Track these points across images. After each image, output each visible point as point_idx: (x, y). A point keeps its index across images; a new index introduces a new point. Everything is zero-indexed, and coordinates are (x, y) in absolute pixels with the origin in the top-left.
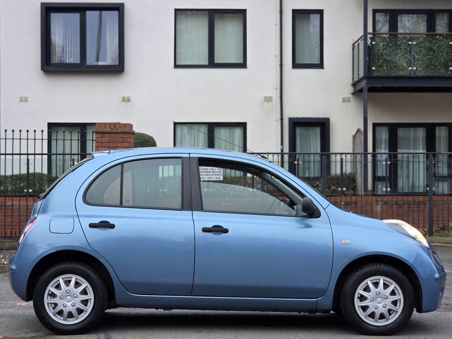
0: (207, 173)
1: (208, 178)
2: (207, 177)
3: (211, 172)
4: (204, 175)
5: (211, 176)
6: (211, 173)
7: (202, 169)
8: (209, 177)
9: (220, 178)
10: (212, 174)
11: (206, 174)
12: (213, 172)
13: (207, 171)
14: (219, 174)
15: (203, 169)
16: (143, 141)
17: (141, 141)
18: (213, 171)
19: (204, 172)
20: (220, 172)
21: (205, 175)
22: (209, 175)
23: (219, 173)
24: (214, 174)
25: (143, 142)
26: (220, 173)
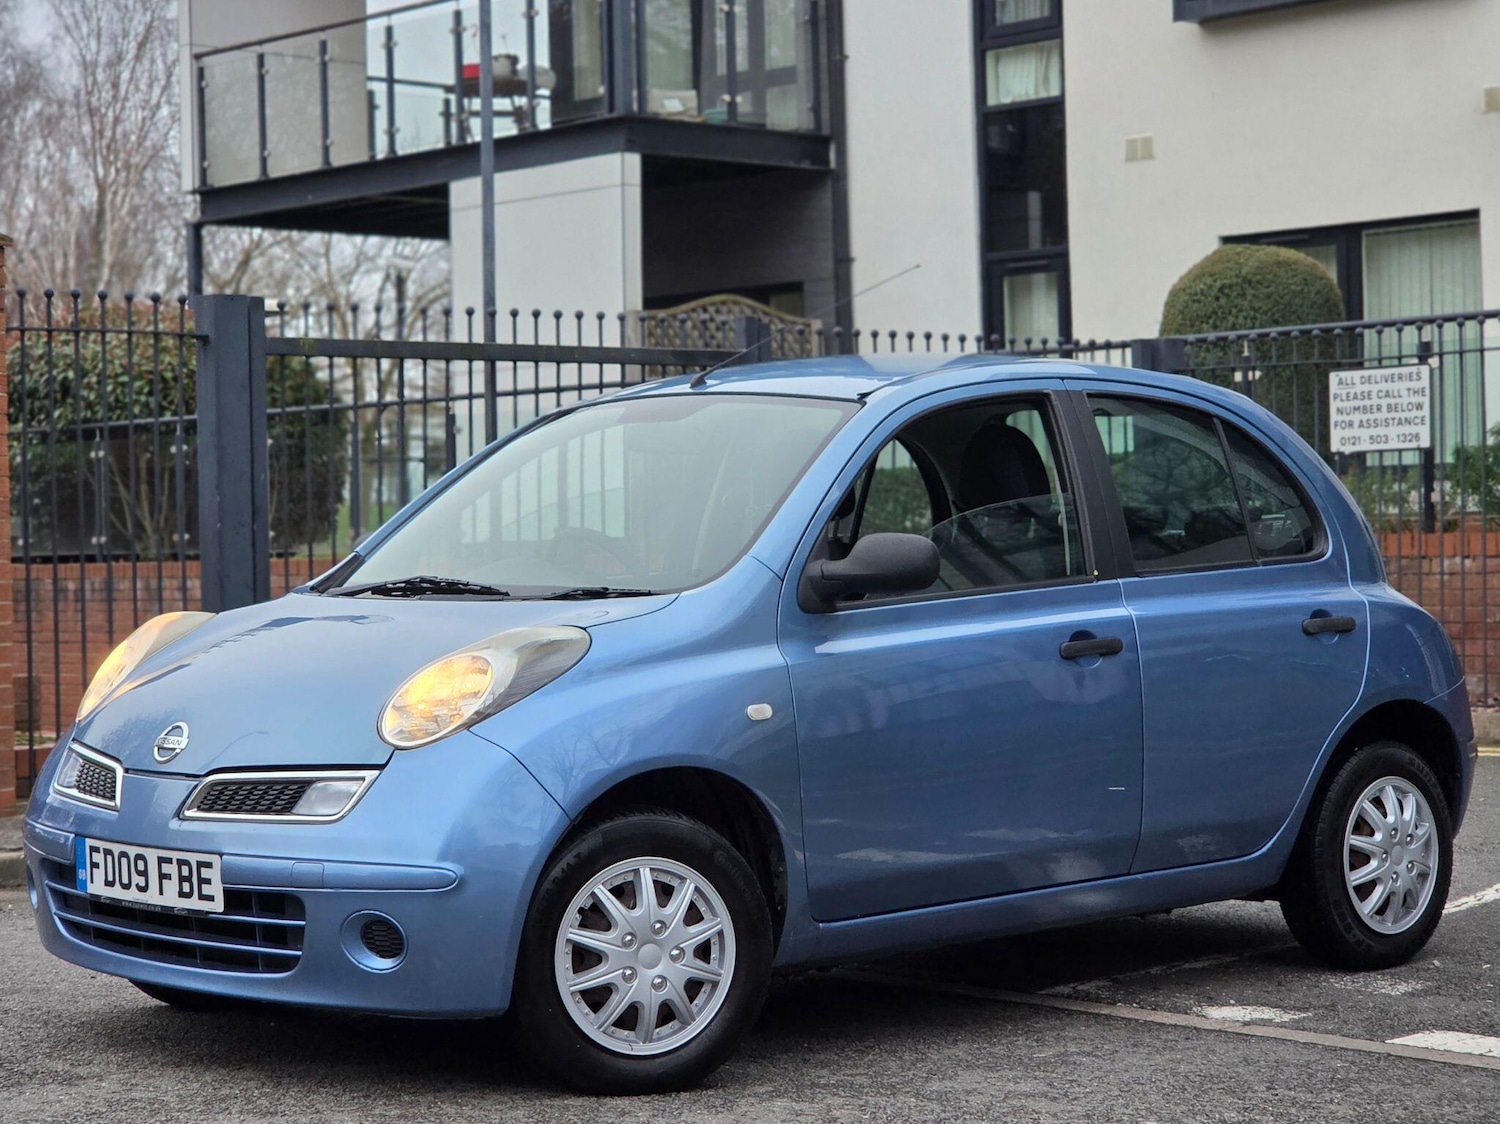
0: (1369, 416)
1: (1371, 438)
2: (1365, 433)
3: (1384, 409)
4: (1356, 424)
5: (1381, 431)
6: (1384, 414)
7: (1348, 394)
8: (1374, 432)
9: (1417, 437)
10: (1387, 419)
11: (1364, 418)
12: (1389, 407)
13: (1367, 402)
14: (1416, 417)
15: (1352, 396)
16: (1227, 282)
17: (1218, 284)
18: (1392, 401)
19: (1355, 409)
20: (1419, 407)
21: (1361, 425)
22: (1377, 426)
23: (1415, 413)
24: (1393, 419)
25: (1230, 286)
26: (1419, 413)
